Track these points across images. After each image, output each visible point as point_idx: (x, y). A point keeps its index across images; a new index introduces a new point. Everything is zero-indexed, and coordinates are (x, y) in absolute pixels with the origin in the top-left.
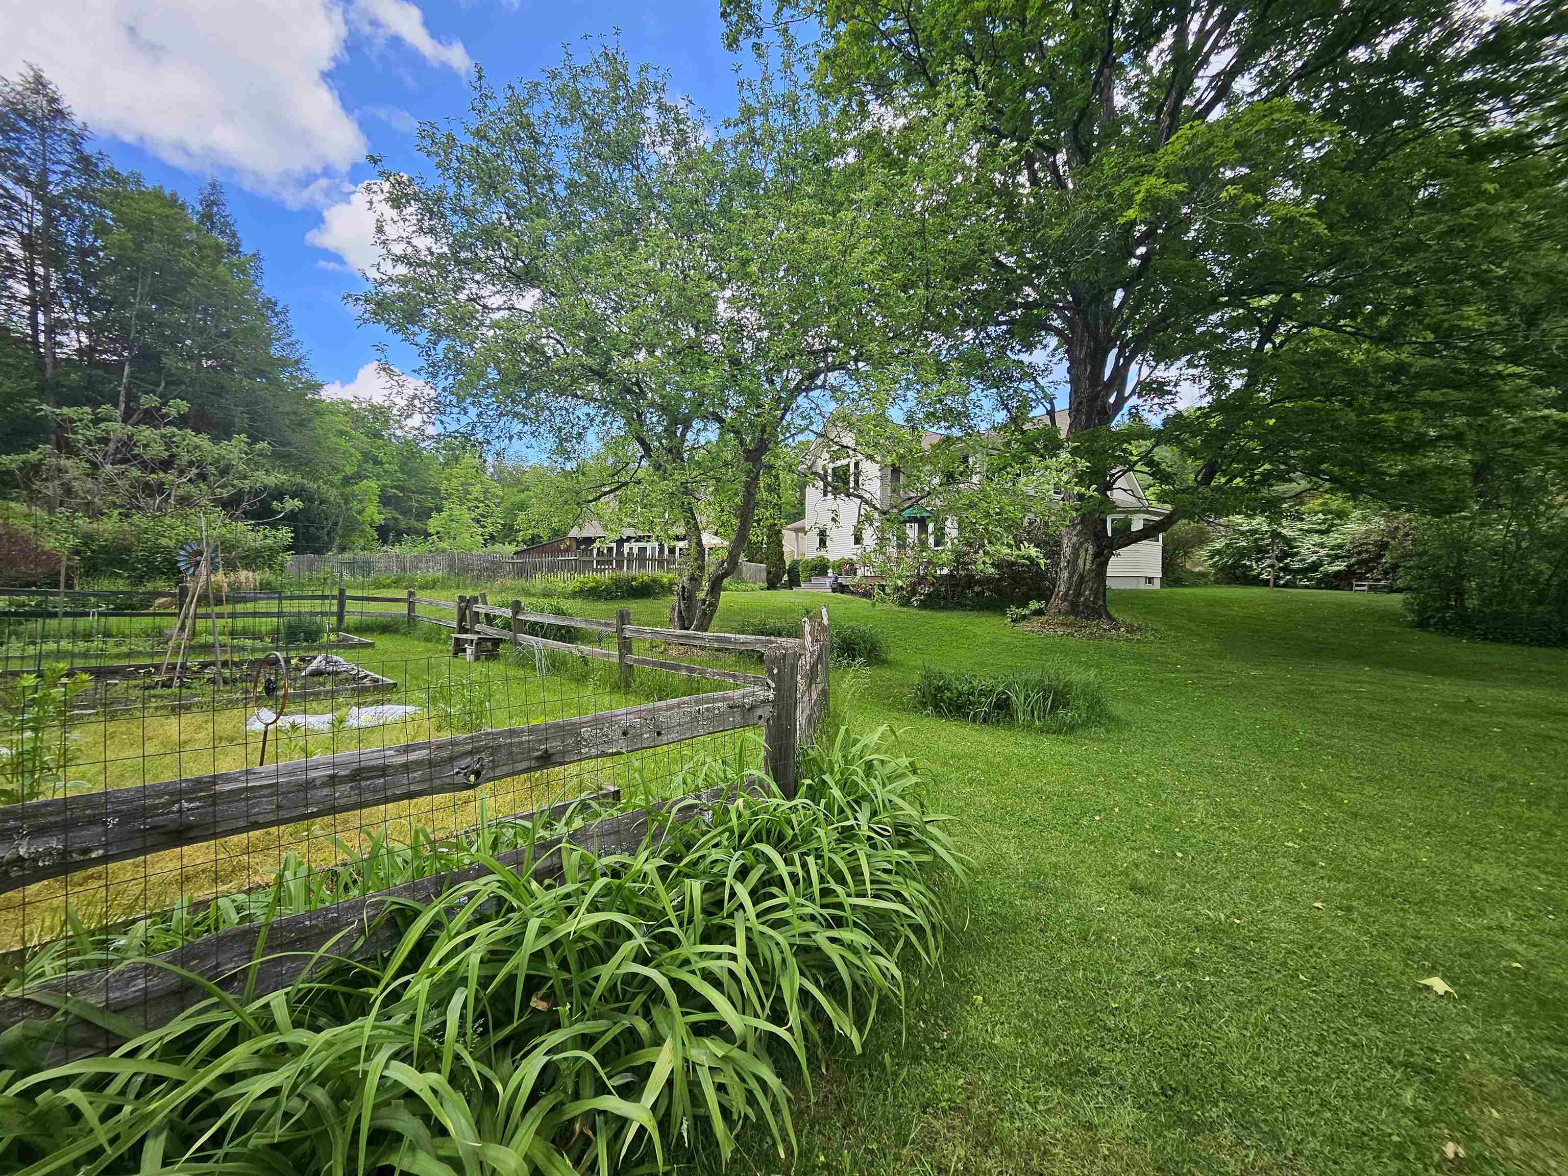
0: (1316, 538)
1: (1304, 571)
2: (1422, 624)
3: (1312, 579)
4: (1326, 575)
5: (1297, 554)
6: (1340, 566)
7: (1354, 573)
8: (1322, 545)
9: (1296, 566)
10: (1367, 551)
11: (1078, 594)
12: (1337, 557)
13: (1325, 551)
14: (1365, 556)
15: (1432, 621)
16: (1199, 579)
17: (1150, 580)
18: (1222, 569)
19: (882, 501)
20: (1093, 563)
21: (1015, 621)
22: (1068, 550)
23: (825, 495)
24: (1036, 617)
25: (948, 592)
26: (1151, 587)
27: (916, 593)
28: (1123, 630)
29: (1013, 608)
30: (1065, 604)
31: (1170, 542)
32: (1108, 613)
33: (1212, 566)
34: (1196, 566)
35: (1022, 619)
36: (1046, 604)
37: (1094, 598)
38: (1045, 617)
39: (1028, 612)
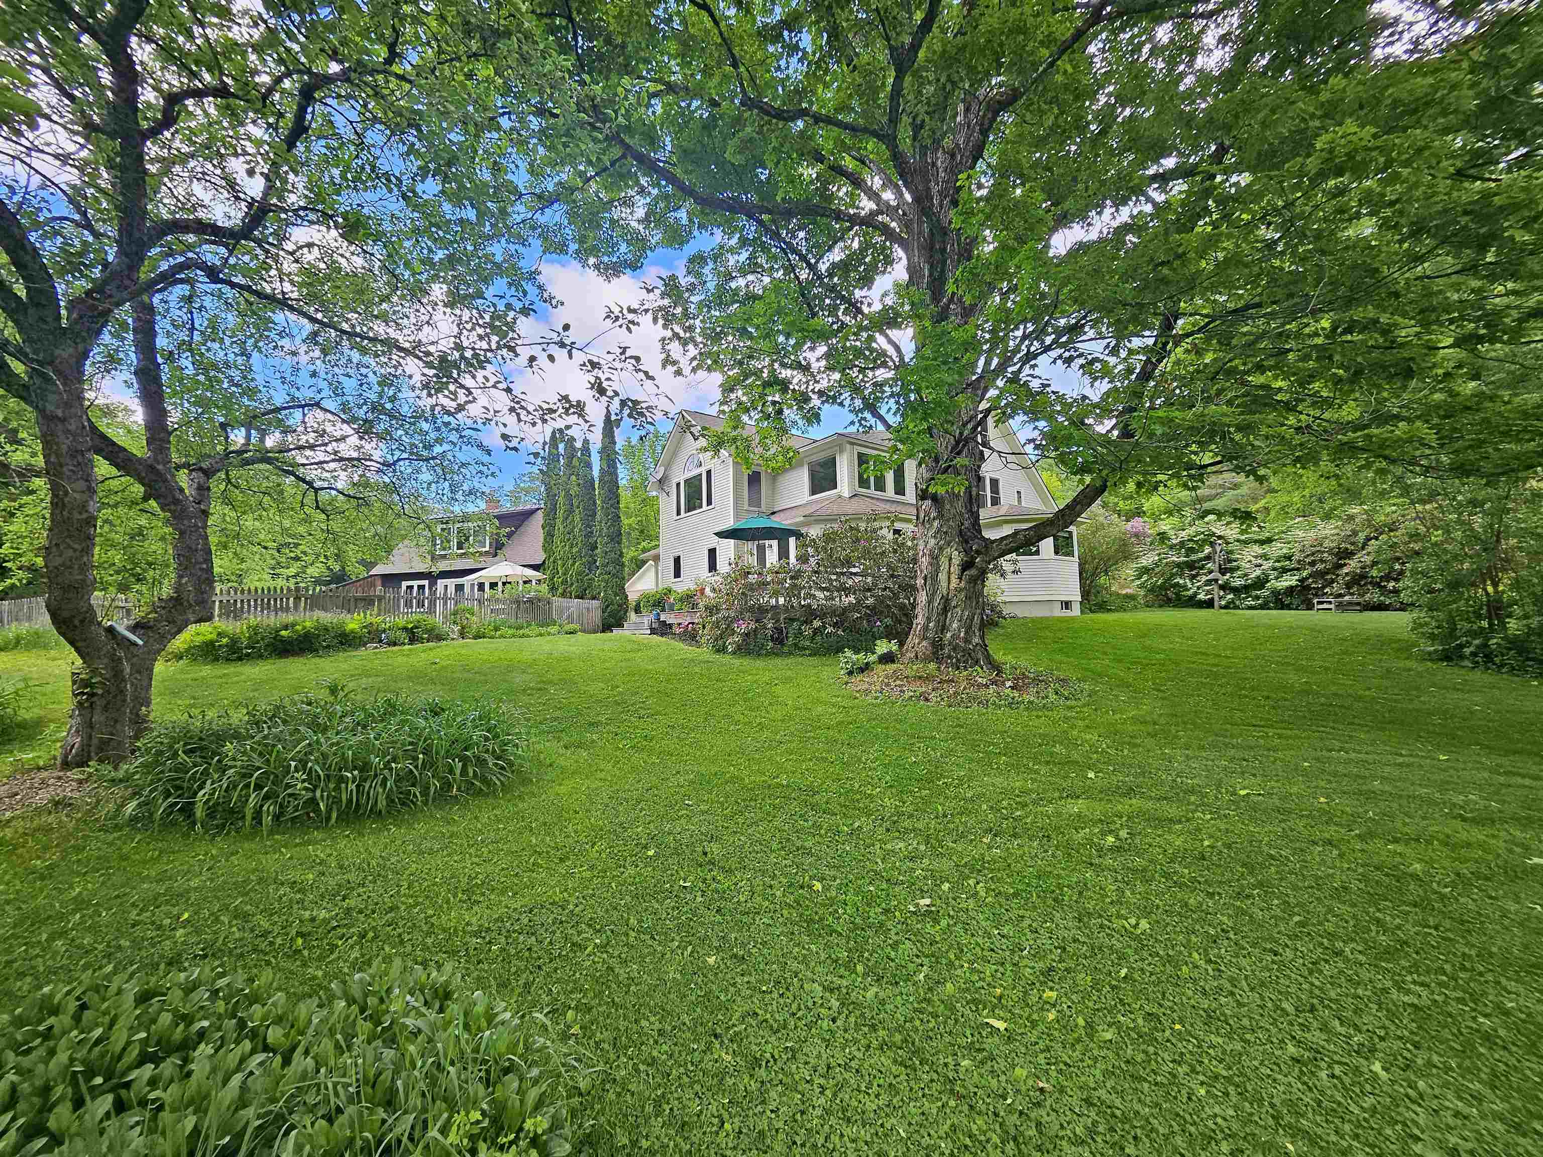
0: (1257, 549)
1: (1246, 588)
2: (1450, 656)
3: (1257, 598)
4: (1276, 593)
5: (1238, 568)
6: (1289, 581)
7: (1308, 588)
8: (1265, 557)
9: (1238, 583)
10: (1322, 561)
11: (944, 628)
12: (1285, 570)
13: (1270, 564)
14: (1320, 566)
15: (1467, 651)
16: (1127, 602)
17: (1067, 605)
18: (1151, 590)
19: (737, 516)
20: (960, 578)
21: (850, 673)
22: (924, 561)
23: (678, 513)
24: (881, 667)
25: (779, 630)
26: (1068, 613)
27: (733, 632)
28: (1009, 684)
29: (848, 653)
30: (924, 643)
31: (1089, 559)
32: (988, 657)
33: (1141, 587)
34: (1122, 587)
35: (862, 670)
36: (901, 644)
37: (966, 633)
38: (894, 666)
39: (872, 658)
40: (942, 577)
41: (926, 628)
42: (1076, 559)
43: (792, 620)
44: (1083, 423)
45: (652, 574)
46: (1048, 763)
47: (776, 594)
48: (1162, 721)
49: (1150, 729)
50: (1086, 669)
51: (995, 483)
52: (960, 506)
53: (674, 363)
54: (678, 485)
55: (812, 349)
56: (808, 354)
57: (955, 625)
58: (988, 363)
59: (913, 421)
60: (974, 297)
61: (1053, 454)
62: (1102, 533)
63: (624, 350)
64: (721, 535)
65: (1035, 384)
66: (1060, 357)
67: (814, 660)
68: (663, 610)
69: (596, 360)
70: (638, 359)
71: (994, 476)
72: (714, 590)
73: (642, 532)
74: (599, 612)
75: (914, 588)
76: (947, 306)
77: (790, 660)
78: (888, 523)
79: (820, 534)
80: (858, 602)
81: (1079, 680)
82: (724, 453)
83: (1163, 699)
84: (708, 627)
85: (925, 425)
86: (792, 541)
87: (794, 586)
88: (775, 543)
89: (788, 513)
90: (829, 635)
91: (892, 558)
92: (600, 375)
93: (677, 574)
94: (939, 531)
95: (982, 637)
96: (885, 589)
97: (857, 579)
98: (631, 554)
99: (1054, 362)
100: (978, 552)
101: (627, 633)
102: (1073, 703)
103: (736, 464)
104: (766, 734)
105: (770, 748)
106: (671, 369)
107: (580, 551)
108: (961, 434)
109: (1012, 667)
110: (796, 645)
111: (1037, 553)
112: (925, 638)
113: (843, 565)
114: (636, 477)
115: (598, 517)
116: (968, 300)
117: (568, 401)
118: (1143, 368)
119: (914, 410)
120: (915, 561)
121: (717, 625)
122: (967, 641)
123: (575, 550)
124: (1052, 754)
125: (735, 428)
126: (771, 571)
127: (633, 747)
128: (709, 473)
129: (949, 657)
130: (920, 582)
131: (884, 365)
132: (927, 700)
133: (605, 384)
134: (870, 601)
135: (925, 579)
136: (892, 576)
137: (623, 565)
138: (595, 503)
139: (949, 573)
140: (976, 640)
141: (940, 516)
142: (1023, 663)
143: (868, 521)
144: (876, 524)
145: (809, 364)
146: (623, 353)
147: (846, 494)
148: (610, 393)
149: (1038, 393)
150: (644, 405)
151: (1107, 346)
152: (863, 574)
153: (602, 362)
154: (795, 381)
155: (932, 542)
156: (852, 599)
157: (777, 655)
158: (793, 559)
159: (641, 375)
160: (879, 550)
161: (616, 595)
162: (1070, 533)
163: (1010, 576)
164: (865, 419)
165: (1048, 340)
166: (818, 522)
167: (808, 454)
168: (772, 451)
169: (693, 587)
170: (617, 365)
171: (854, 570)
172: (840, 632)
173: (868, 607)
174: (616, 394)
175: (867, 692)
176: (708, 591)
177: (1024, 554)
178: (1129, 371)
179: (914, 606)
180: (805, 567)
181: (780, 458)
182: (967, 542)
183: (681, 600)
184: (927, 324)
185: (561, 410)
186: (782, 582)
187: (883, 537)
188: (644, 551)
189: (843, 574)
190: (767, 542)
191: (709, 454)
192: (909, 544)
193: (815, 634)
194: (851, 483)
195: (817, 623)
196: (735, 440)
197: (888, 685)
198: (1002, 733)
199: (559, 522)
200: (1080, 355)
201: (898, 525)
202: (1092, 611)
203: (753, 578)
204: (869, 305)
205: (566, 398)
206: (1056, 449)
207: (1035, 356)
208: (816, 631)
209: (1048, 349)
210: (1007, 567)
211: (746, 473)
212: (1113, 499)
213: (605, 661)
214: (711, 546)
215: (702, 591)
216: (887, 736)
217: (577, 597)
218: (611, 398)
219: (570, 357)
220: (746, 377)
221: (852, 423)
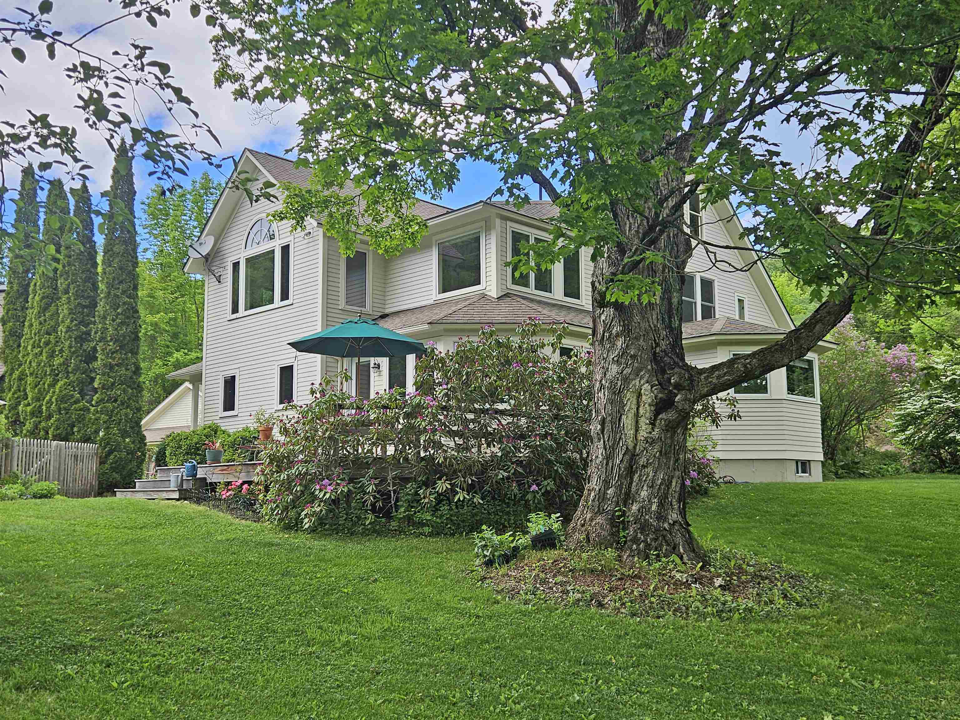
11: (628, 498)
16: (886, 465)
17: (804, 466)
18: (920, 448)
19: (327, 320)
20: (653, 424)
21: (489, 563)
22: (602, 397)
23: (235, 310)
24: (535, 554)
25: (386, 496)
26: (803, 478)
27: (314, 498)
28: (718, 582)
29: (487, 532)
30: (600, 519)
31: (835, 400)
32: (690, 541)
33: (907, 442)
34: (881, 442)
35: (507, 559)
36: (566, 520)
37: (661, 505)
38: (554, 554)
39: (523, 540)
40: (627, 421)
41: (602, 497)
42: (817, 400)
43: (406, 480)
44: (818, 211)
45: (189, 400)
46: (769, 702)
47: (383, 440)
48: (928, 638)
49: (911, 649)
50: (830, 562)
51: (707, 285)
52: (654, 317)
53: (237, 78)
54: (236, 265)
55: (444, 77)
56: (438, 84)
57: (644, 493)
58: (699, 114)
59: (587, 191)
60: (677, 20)
61: (782, 250)
62: (854, 364)
63: (143, 51)
64: (299, 346)
65: (758, 150)
66: (795, 113)
67: (437, 543)
68: (203, 461)
69: (94, 63)
70: (165, 68)
71: (707, 275)
72: (285, 431)
73: (175, 336)
74: (94, 465)
75: (587, 436)
76: (644, 27)
77: (403, 543)
78: (552, 339)
79: (452, 350)
80: (506, 454)
81: (817, 577)
82: (310, 222)
83: (929, 605)
84: (274, 489)
85: (605, 200)
86: (411, 359)
87: (410, 428)
88: (384, 362)
89: (403, 318)
90: (460, 504)
91: (558, 391)
92: (101, 86)
93: (229, 404)
94: (624, 353)
95: (683, 513)
96: (544, 436)
97: (506, 420)
98: (157, 370)
99: (787, 119)
100: (678, 386)
101: (141, 497)
102: (807, 611)
103: (328, 239)
104: (355, 659)
105: (360, 683)
106: (229, 87)
107: (66, 364)
108: (657, 215)
109: (725, 557)
110: (409, 519)
111: (764, 389)
112: (600, 512)
113: (484, 399)
114: (168, 248)
115: (100, 308)
116: (669, 22)
117: (46, 125)
118: (908, 136)
119: (591, 176)
120: (589, 394)
121: (287, 485)
122: (661, 517)
123: (57, 361)
124: (775, 688)
125: (328, 185)
126: (376, 405)
127: (134, 686)
128: (285, 249)
129: (635, 540)
130: (595, 427)
131: (549, 108)
132: (601, 605)
133: (108, 102)
134: (524, 453)
135: (603, 423)
136: (556, 417)
137: (139, 388)
138: (95, 287)
139: (637, 416)
140: (674, 516)
141: (627, 331)
142: (740, 552)
143: (524, 334)
144: (536, 340)
145: (438, 99)
146: (140, 57)
147: (493, 292)
148: (114, 116)
149: (762, 164)
150: (172, 141)
151: (857, 105)
152: (513, 413)
153: (104, 66)
154: (418, 122)
155: (614, 369)
156: (496, 449)
157: (378, 533)
158: (410, 388)
159: (169, 94)
160: (538, 378)
161: (124, 434)
162: (810, 362)
163: (725, 422)
164: (518, 187)
165: (780, 88)
166: (449, 332)
167: (443, 229)
168: (387, 222)
169: (253, 425)
170: (130, 73)
171: (501, 407)
172: (477, 500)
173: (519, 463)
174: (126, 119)
175: (513, 593)
176: (276, 433)
177: (747, 390)
178: (890, 139)
179: (586, 463)
180: (427, 400)
181: (398, 233)
182: (663, 372)
183: (233, 445)
184: (611, 52)
185: (33, 138)
186: (390, 423)
187: (545, 360)
188: (178, 366)
189: (484, 411)
190: (373, 360)
191: (287, 224)
192: (583, 370)
193: (439, 501)
194: (501, 278)
195: (442, 486)
196: (326, 203)
197: (544, 582)
198: (705, 655)
199: (32, 314)
200: (822, 114)
201: (567, 342)
202: (838, 476)
203: (348, 414)
204: (534, 17)
205: (43, 119)
206: (785, 245)
207: (762, 110)
208: (442, 498)
209: (778, 101)
210: (721, 409)
211: (343, 254)
212: (870, 317)
213: (97, 544)
214: (286, 363)
215: (267, 432)
216: (540, 663)
217: (56, 437)
218: (118, 125)
219: (52, 55)
220: (342, 112)
221: (500, 192)
